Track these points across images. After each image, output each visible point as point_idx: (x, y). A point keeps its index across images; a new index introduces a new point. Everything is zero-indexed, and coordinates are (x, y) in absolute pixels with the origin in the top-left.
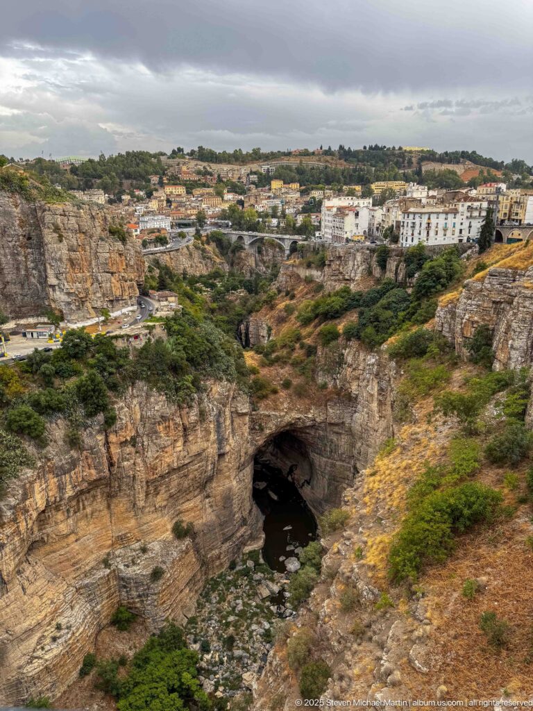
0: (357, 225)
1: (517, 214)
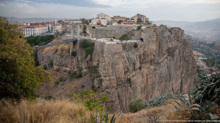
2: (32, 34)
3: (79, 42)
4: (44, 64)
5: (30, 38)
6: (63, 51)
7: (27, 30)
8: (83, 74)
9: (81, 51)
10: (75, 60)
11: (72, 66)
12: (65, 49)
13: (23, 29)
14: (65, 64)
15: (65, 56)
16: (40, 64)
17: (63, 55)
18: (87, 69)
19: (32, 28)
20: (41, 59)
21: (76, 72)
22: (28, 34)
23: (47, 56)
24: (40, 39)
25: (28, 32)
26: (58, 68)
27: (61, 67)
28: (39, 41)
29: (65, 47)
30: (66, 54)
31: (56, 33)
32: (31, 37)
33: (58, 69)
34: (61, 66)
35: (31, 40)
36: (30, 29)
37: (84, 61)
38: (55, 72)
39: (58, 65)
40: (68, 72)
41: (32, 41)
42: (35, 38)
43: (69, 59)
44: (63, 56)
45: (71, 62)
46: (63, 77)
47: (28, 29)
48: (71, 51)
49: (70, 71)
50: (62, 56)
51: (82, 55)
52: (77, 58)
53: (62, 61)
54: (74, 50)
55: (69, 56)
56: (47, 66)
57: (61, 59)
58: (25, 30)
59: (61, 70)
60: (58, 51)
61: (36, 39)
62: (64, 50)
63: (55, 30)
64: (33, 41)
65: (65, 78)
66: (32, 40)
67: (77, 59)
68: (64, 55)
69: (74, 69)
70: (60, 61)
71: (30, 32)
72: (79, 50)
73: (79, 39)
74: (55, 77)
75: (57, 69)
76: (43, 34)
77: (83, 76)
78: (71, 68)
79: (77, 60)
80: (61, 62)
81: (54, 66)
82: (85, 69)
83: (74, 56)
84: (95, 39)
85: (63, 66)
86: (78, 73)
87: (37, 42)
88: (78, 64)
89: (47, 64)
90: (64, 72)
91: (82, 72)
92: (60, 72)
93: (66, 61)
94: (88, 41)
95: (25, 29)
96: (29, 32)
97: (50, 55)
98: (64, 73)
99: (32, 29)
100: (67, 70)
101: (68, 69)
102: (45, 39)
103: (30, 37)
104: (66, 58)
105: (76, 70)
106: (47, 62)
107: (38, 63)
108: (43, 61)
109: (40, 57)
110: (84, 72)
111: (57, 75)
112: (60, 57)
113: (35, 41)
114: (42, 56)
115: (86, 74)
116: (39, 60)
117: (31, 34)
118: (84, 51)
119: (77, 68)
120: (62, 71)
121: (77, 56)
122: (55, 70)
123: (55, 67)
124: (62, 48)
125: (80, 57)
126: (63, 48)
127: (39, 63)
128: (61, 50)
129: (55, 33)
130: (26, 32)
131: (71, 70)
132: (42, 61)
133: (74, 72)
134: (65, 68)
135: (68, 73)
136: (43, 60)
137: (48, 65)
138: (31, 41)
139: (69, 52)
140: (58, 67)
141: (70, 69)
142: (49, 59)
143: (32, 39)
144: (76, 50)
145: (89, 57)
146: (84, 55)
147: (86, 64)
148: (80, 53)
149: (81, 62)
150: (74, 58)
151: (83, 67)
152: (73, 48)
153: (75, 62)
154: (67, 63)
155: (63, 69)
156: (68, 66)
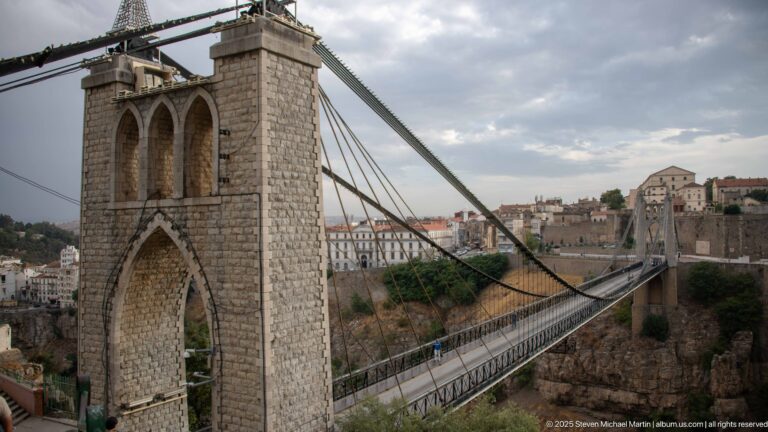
0: (4, 290)
2: (415, 255)
3: (673, 274)
5: (415, 269)
9: (691, 312)
10: (665, 356)
11: (653, 384)
14: (612, 375)
15: (608, 337)
17: (597, 336)
18: (743, 400)
21: (673, 413)
22: (397, 256)
25: (397, 245)
26: (567, 394)
27: (584, 388)
32: (417, 262)
33: (565, 398)
34: (585, 383)
35: (418, 274)
36: (404, 236)
37: (724, 361)
38: (552, 407)
39: (563, 380)
41: (422, 280)
43: (632, 350)
44: (595, 341)
45: (646, 365)
47: (397, 235)
48: (637, 319)
50: (589, 340)
51: (699, 334)
52: (677, 348)
53: (593, 360)
54: (654, 311)
55: (630, 338)
57: (588, 353)
58: (388, 240)
59: (583, 400)
61: (436, 273)
64: (428, 278)
66: (423, 276)
67: (677, 354)
68: (601, 336)
69: (660, 399)
70: (582, 358)
71: (406, 245)
72: (677, 309)
73: (672, 264)
75: (559, 395)
78: (642, 395)
79: (675, 358)
80: (585, 364)
81: (540, 381)
82: (729, 396)
83: (658, 340)
84: (745, 260)
85: (599, 382)
87: (443, 283)
88: (682, 376)
91: (716, 410)
93: (617, 362)
95: (388, 236)
98: (597, 414)
100: (621, 400)
101: (625, 397)
103: (411, 264)
104: (613, 348)
105: (670, 401)
112: (582, 342)
113: (435, 278)
117: (412, 254)
119: (677, 393)
120: (582, 405)
121: (672, 340)
122: (552, 402)
123: (549, 388)
125: (690, 342)
130: (388, 246)
131: (642, 402)
133: (661, 409)
134: (608, 392)
138: (416, 278)
140: (563, 388)
141: (639, 398)
144: (660, 312)
145: (742, 340)
146: (708, 335)
147: (734, 372)
148: (687, 324)
149: (695, 367)
150: (661, 347)
151: (714, 387)
152: (649, 303)
153: (667, 365)
154: (623, 371)
155: (591, 399)
156: (626, 382)
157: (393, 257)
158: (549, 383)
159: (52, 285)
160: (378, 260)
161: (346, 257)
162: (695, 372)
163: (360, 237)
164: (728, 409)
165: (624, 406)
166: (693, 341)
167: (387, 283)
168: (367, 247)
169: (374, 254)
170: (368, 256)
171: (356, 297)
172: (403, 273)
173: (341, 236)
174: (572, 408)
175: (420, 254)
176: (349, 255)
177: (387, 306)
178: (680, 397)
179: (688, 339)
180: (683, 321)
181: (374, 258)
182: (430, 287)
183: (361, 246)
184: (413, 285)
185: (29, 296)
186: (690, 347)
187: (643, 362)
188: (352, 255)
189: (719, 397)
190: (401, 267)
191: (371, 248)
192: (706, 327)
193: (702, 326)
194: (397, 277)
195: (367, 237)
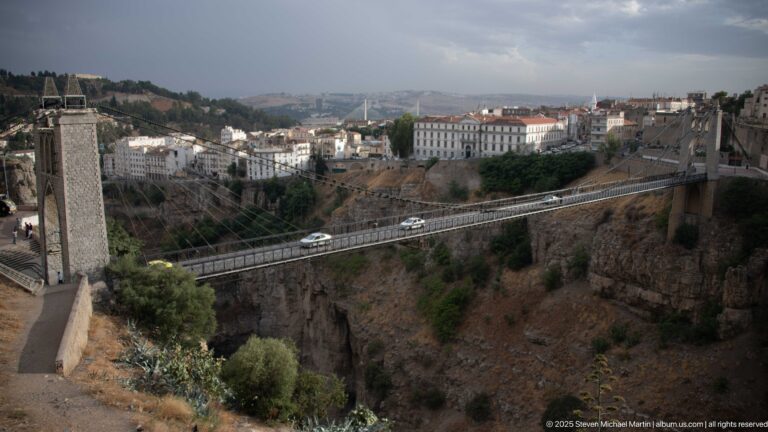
0: (177, 163)
1: (328, 152)
2: (514, 148)
3: (711, 187)
4: (553, 262)
5: (506, 162)
6: (637, 219)
7: (494, 133)
8: (723, 328)
9: (721, 225)
10: (688, 264)
11: (675, 287)
12: (645, 211)
13: (484, 128)
14: (643, 276)
15: (645, 240)
16: (537, 261)
17: (637, 239)
18: (747, 311)
19: (515, 125)
20: (543, 243)
21: (689, 316)
22: (498, 147)
23: (565, 232)
24: (540, 165)
25: (498, 138)
26: (610, 288)
27: (622, 284)
28: (539, 174)
29: (643, 204)
30: (648, 232)
31: (607, 145)
32: (510, 155)
33: (608, 291)
34: (624, 280)
35: (508, 167)
36: (506, 129)
37: (735, 273)
38: (595, 298)
39: (609, 276)
40: (651, 310)
41: (512, 172)
42: (525, 163)
43: (661, 254)
44: (635, 242)
45: (671, 269)
46: (627, 325)
47: (498, 129)
48: (673, 225)
49: (663, 306)
50: (630, 241)
51: (722, 246)
52: (702, 257)
53: (630, 261)
54: (688, 220)
55: (664, 243)
56: (565, 271)
57: (627, 253)
58: (490, 132)
59: (622, 295)
60: (613, 216)
61: (525, 167)
62: (644, 216)
63: (598, 136)
64: (517, 171)
65: (636, 333)
66: (512, 169)
67: (700, 262)
68: (641, 239)
69: (679, 301)
70: (621, 258)
71: (506, 138)
72: (710, 220)
73: (711, 176)
74: (594, 318)
75: (603, 288)
76: (548, 148)
77: (721, 337)
78: (666, 296)
79: (697, 266)
80: (623, 263)
81: (591, 274)
82: (735, 307)
83: (687, 247)
85: (634, 281)
86: (694, 320)
87: (530, 176)
88: (702, 284)
89: (563, 263)
90: (632, 304)
91: (721, 318)
92: (614, 305)
93: (648, 264)
94: (756, 184)
95: (490, 128)
96: (502, 139)
97: (577, 232)
98: (632, 309)
99: (515, 129)
100: (649, 298)
101: (652, 297)
102: (561, 167)
103: (505, 157)
104: (647, 251)
105: (688, 305)
106: (566, 256)
107: (530, 255)
108: (551, 250)
109: (539, 235)
110: (730, 323)
111: (603, 314)
112: (624, 242)
113: (524, 171)
114: (548, 232)
115: (737, 329)
116: (532, 244)
117: (510, 147)
118: (733, 231)
119: (696, 299)
120: (621, 300)
121: (700, 248)
122: (595, 293)
123: (597, 281)
124: (633, 208)
125: (713, 252)
126: (637, 206)
127: (534, 256)
128: (629, 217)
129: (603, 144)
130: (490, 138)
131: (666, 302)
132: (547, 249)
133: (680, 311)
134: (640, 290)
135: (648, 314)
136: (548, 245)
137: (569, 268)
138: (507, 170)
139: (663, 225)
140: (607, 282)
141: (664, 299)
142: (575, 245)
143: (514, 163)
144: (695, 221)
145: (758, 256)
146: (732, 248)
147: (743, 285)
148: (716, 235)
149: (715, 277)
150: (686, 254)
151: (725, 297)
152: (686, 213)
153: (688, 271)
154: (652, 273)
155: (629, 295)
156: (654, 283)
157: (494, 149)
158: (597, 276)
159: (214, 160)
160: (481, 151)
161: (453, 146)
162: (714, 280)
163: (466, 128)
164: (732, 318)
165: (650, 304)
166: (716, 253)
167: (482, 173)
168: (471, 138)
169: (477, 145)
170: (472, 146)
171: (454, 184)
172: (496, 165)
173: (450, 127)
174: (613, 301)
175: (518, 147)
176: (456, 145)
177: (479, 195)
178: (697, 303)
179: (711, 250)
180: (712, 233)
181: (477, 148)
182: (517, 180)
183: (466, 137)
184: (504, 176)
185: (196, 168)
186: (712, 257)
187: (669, 266)
188: (458, 146)
189: (728, 306)
190: (496, 159)
191: (475, 139)
192: (731, 241)
193: (728, 238)
194: (490, 168)
195: (472, 128)
